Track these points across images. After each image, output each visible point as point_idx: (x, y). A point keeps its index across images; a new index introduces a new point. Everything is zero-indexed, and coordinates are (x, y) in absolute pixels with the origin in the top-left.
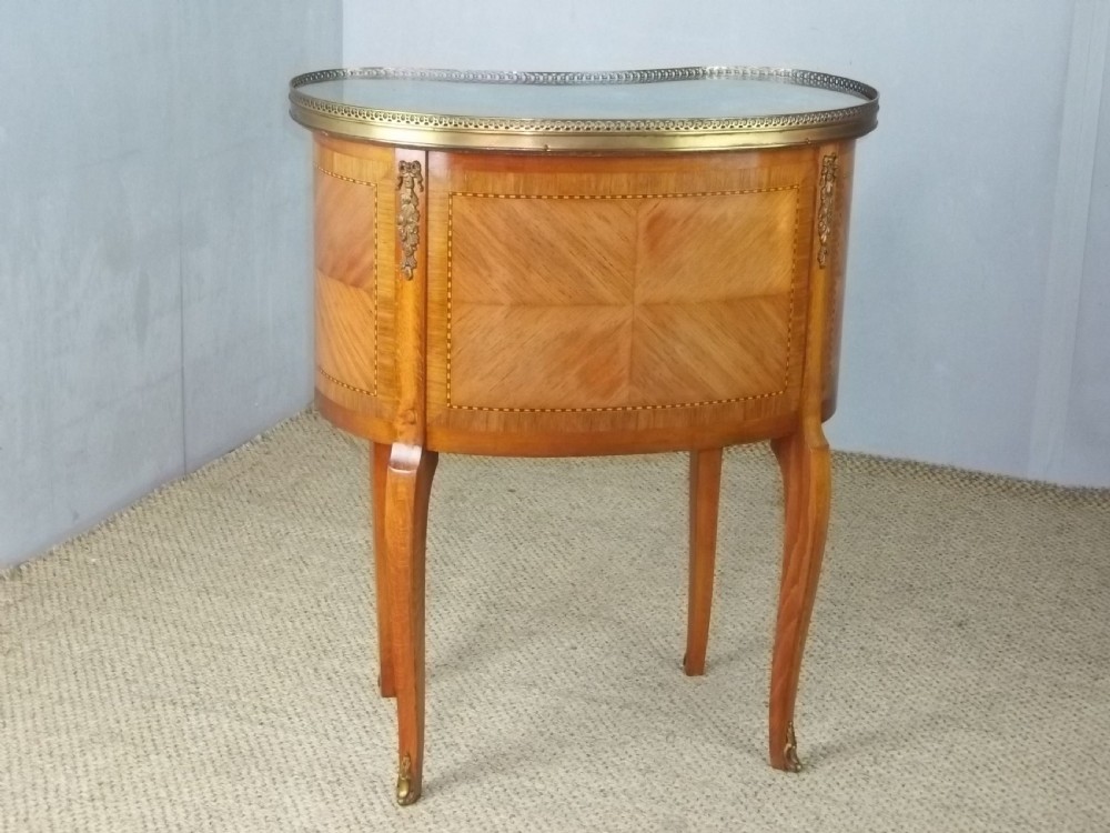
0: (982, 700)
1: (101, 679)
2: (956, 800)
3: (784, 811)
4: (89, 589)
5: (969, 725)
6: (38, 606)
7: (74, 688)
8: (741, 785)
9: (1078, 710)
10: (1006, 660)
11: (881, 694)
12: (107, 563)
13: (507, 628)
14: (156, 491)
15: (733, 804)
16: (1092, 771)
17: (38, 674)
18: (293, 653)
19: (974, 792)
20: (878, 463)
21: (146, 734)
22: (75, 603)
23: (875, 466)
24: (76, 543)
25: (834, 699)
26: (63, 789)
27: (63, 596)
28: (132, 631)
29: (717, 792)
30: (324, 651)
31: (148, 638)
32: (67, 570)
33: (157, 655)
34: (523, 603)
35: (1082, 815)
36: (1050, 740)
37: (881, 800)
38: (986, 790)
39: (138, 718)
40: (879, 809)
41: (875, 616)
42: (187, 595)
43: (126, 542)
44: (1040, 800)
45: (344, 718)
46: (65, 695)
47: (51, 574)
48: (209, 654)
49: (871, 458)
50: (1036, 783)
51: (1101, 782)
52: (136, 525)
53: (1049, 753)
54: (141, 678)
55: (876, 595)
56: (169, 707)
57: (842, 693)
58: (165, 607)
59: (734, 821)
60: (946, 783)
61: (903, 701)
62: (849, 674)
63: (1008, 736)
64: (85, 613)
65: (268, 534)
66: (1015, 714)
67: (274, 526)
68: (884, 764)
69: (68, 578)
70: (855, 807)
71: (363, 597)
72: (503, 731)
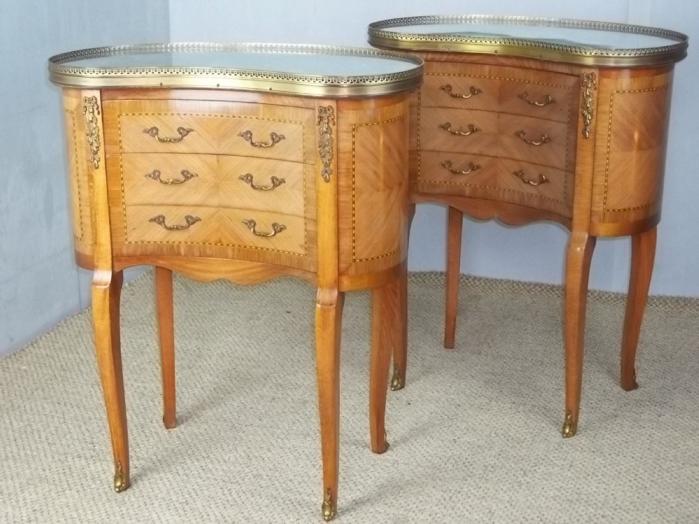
1: (32, 443)
2: (576, 496)
3: (469, 508)
4: (22, 386)
5: (582, 448)
7: (15, 450)
8: (441, 493)
9: (650, 436)
10: (603, 406)
11: (527, 431)
12: (33, 369)
13: (289, 400)
14: (62, 321)
15: (437, 505)
16: (660, 474)
18: (154, 421)
19: (587, 490)
20: (518, 285)
21: (63, 477)
22: (13, 395)
23: (517, 287)
24: (13, 357)
25: (497, 436)
27: (6, 391)
28: (51, 412)
29: (427, 498)
31: (61, 416)
32: (7, 375)
33: (67, 426)
34: (299, 383)
35: (655, 502)
36: (633, 455)
37: (530, 498)
38: (594, 489)
39: (56, 468)
40: (528, 504)
41: (520, 382)
42: (85, 387)
43: (45, 355)
44: (628, 494)
45: (189, 462)
46: (10, 455)
48: (101, 424)
49: (514, 282)
50: (625, 483)
51: (666, 481)
52: (50, 344)
53: (633, 464)
54: (58, 442)
55: (520, 369)
56: (77, 460)
57: (502, 432)
58: (71, 396)
59: (438, 516)
60: (569, 486)
62: (506, 419)
63: (606, 454)
64: (20, 402)
65: (135, 346)
66: (611, 440)
67: (139, 341)
68: (530, 476)
69: (9, 379)
70: (513, 503)
71: (198, 384)
72: (290, 465)
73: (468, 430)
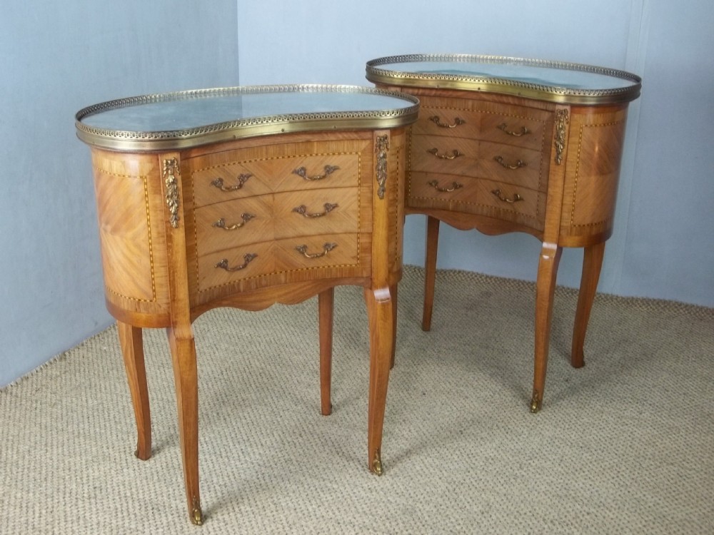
0: (579, 427)
1: (102, 421)
2: (565, 492)
3: (470, 500)
4: (100, 365)
5: (572, 444)
6: (73, 376)
7: (87, 427)
8: (446, 484)
9: (631, 433)
10: (592, 402)
11: (524, 424)
12: (112, 349)
15: (442, 497)
16: (640, 472)
17: (68, 418)
18: (207, 404)
19: (574, 486)
20: (523, 284)
21: (123, 456)
22: (92, 374)
23: (522, 286)
24: (97, 338)
25: (499, 428)
26: (74, 492)
27: (87, 370)
28: (121, 391)
29: (433, 489)
30: (223, 402)
32: (90, 354)
35: (635, 501)
36: (616, 452)
37: (524, 492)
38: (581, 485)
39: (119, 446)
40: (522, 498)
42: (152, 369)
44: (611, 491)
45: (231, 444)
46: (81, 431)
47: (81, 357)
48: (161, 405)
49: (519, 281)
50: (609, 480)
51: (645, 479)
53: (616, 461)
57: (503, 424)
59: (442, 507)
60: (559, 481)
61: (536, 428)
62: (506, 412)
63: (593, 450)
64: (97, 380)
65: (199, 331)
66: (597, 436)
67: (202, 326)
68: (525, 469)
69: (91, 359)
70: (509, 497)
71: (246, 369)
72: (317, 451)
73: (473, 421)
